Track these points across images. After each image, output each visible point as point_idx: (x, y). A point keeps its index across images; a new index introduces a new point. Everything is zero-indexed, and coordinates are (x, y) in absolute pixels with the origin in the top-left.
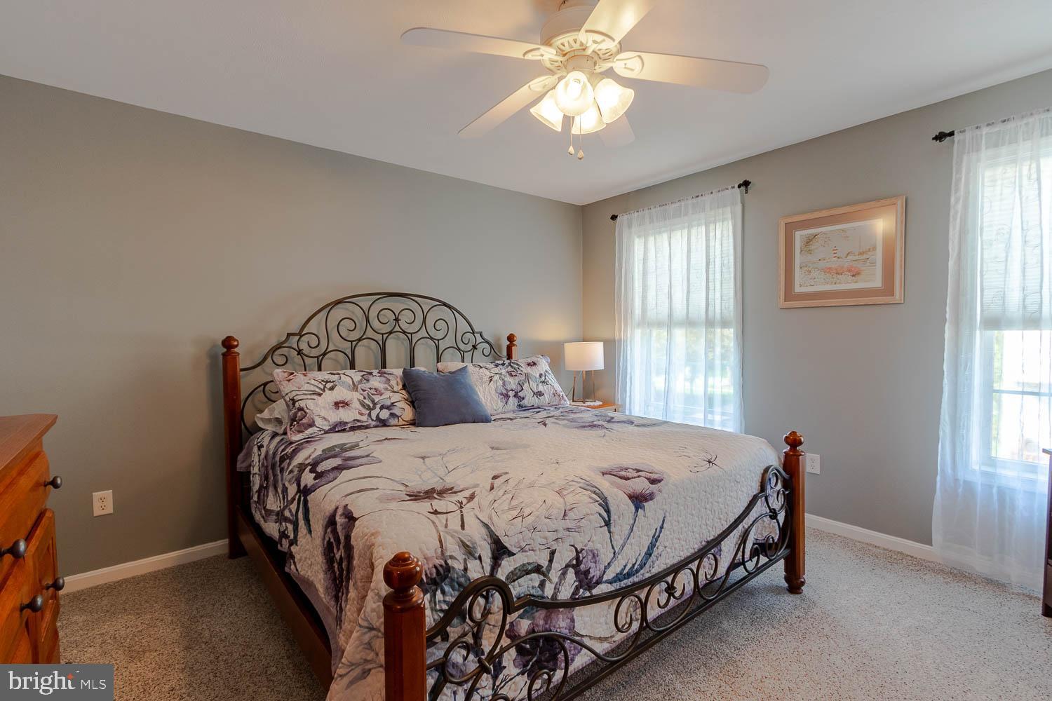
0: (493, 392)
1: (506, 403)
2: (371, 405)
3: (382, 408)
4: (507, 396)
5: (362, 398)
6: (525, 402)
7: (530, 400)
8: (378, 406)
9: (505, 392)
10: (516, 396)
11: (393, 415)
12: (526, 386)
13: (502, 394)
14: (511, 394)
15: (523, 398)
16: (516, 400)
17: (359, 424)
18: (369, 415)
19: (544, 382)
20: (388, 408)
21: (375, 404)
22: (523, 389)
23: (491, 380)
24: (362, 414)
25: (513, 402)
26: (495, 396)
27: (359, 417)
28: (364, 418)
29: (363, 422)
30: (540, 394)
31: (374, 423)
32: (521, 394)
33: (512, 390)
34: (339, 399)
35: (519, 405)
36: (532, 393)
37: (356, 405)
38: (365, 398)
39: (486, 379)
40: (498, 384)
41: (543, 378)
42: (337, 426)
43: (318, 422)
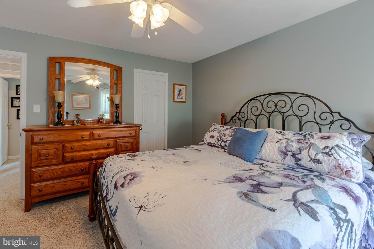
0: (276, 149)
1: (284, 158)
2: (219, 139)
3: (222, 141)
4: (285, 154)
5: (218, 136)
6: (302, 163)
7: (306, 162)
8: (221, 140)
9: (285, 151)
10: (294, 155)
11: (225, 145)
12: (305, 152)
13: (282, 152)
14: (290, 154)
15: (300, 160)
16: (293, 160)
17: (215, 145)
18: (218, 143)
19: (327, 153)
20: (225, 142)
21: (221, 139)
22: (301, 153)
23: (279, 141)
24: (216, 142)
25: (290, 160)
26: (277, 152)
27: (215, 143)
28: (216, 143)
29: (216, 145)
30: (318, 161)
31: (220, 146)
32: (298, 156)
33: (291, 152)
34: (213, 135)
35: (297, 164)
36: (309, 159)
37: (215, 138)
38: (219, 136)
39: (276, 140)
40: (282, 145)
41: (327, 150)
42: (209, 143)
43: (205, 141)
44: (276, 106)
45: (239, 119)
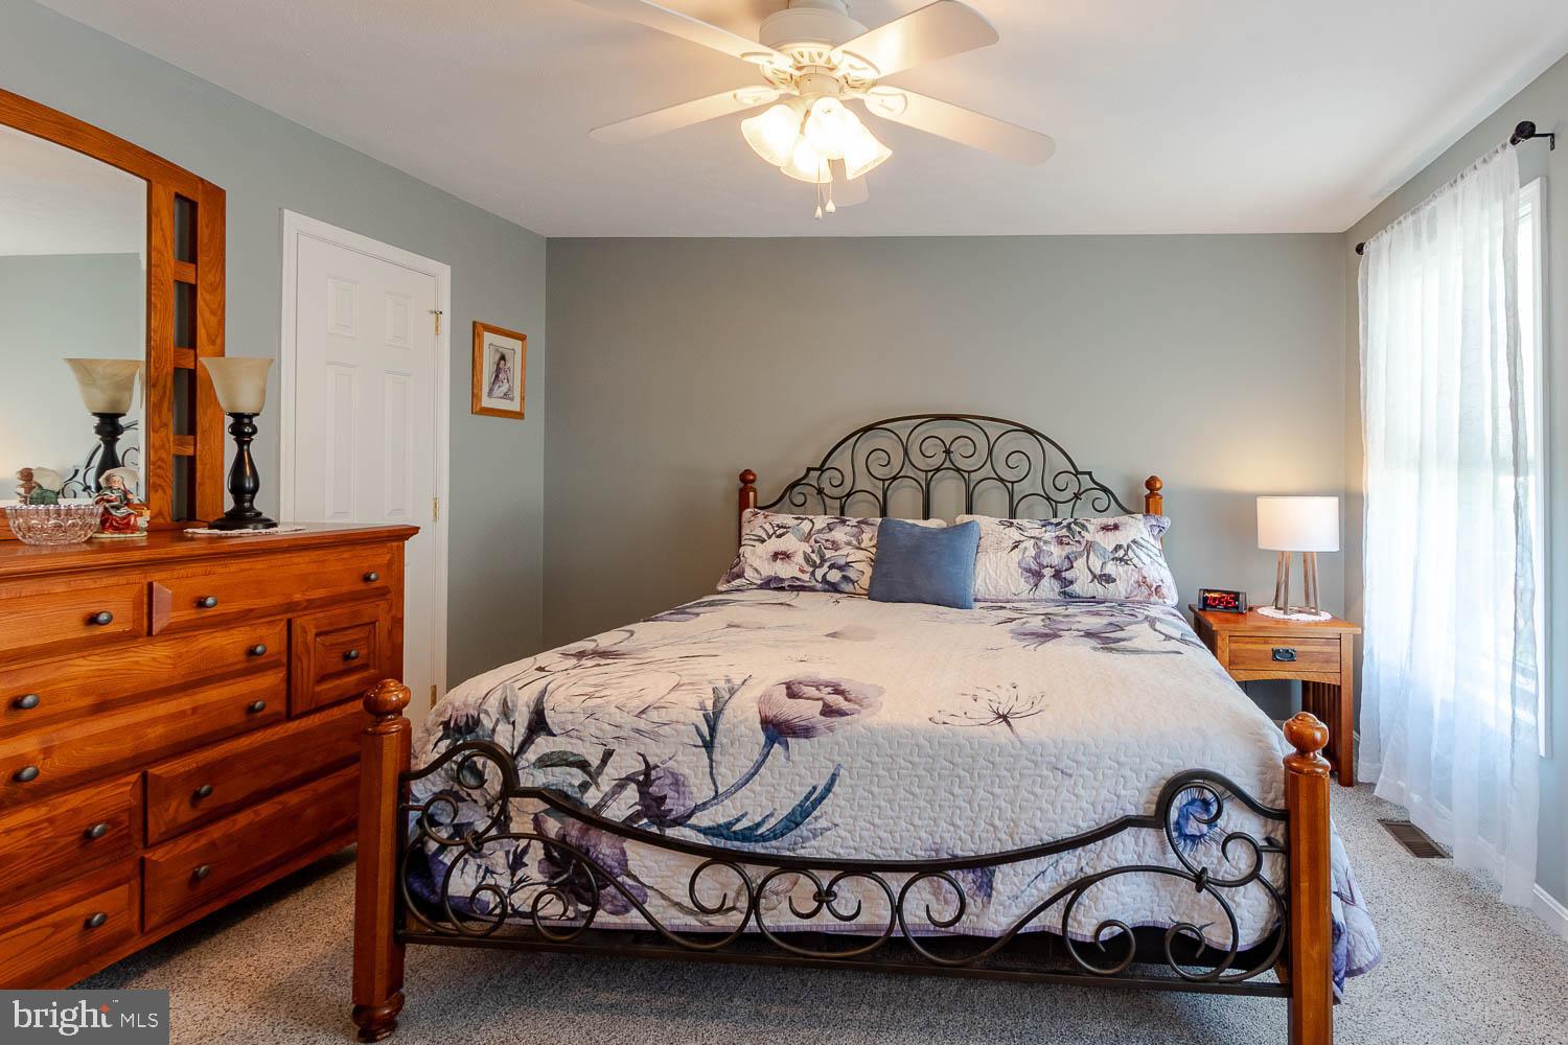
0: (1014, 566)
1: (1036, 585)
2: (818, 562)
3: (832, 567)
4: (1037, 575)
5: (809, 550)
6: (1076, 588)
7: (1083, 585)
8: (827, 564)
9: (1034, 567)
10: (1057, 575)
11: (846, 578)
12: (1080, 564)
13: (1029, 570)
14: (1048, 572)
15: (1071, 583)
16: (1056, 585)
17: (799, 583)
18: (813, 573)
19: (1121, 560)
20: (841, 568)
21: (823, 560)
22: (1072, 567)
23: (1016, 547)
24: (803, 571)
25: (1049, 587)
26: (1016, 572)
27: (800, 575)
28: (806, 577)
29: (804, 581)
30: (1107, 579)
31: (819, 586)
32: (1068, 575)
33: (1051, 567)
34: (782, 548)
35: (1065, 593)
36: (1090, 577)
37: (799, 559)
38: (813, 552)
39: (1008, 544)
40: (1027, 553)
41: (1121, 553)
42: (770, 581)
43: (749, 573)
44: (948, 452)
45: (820, 491)
